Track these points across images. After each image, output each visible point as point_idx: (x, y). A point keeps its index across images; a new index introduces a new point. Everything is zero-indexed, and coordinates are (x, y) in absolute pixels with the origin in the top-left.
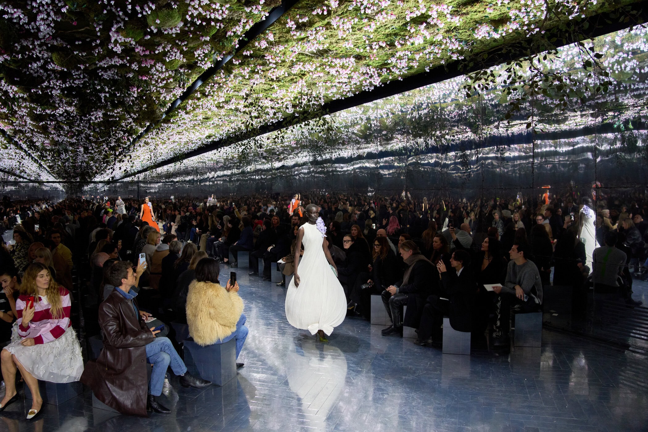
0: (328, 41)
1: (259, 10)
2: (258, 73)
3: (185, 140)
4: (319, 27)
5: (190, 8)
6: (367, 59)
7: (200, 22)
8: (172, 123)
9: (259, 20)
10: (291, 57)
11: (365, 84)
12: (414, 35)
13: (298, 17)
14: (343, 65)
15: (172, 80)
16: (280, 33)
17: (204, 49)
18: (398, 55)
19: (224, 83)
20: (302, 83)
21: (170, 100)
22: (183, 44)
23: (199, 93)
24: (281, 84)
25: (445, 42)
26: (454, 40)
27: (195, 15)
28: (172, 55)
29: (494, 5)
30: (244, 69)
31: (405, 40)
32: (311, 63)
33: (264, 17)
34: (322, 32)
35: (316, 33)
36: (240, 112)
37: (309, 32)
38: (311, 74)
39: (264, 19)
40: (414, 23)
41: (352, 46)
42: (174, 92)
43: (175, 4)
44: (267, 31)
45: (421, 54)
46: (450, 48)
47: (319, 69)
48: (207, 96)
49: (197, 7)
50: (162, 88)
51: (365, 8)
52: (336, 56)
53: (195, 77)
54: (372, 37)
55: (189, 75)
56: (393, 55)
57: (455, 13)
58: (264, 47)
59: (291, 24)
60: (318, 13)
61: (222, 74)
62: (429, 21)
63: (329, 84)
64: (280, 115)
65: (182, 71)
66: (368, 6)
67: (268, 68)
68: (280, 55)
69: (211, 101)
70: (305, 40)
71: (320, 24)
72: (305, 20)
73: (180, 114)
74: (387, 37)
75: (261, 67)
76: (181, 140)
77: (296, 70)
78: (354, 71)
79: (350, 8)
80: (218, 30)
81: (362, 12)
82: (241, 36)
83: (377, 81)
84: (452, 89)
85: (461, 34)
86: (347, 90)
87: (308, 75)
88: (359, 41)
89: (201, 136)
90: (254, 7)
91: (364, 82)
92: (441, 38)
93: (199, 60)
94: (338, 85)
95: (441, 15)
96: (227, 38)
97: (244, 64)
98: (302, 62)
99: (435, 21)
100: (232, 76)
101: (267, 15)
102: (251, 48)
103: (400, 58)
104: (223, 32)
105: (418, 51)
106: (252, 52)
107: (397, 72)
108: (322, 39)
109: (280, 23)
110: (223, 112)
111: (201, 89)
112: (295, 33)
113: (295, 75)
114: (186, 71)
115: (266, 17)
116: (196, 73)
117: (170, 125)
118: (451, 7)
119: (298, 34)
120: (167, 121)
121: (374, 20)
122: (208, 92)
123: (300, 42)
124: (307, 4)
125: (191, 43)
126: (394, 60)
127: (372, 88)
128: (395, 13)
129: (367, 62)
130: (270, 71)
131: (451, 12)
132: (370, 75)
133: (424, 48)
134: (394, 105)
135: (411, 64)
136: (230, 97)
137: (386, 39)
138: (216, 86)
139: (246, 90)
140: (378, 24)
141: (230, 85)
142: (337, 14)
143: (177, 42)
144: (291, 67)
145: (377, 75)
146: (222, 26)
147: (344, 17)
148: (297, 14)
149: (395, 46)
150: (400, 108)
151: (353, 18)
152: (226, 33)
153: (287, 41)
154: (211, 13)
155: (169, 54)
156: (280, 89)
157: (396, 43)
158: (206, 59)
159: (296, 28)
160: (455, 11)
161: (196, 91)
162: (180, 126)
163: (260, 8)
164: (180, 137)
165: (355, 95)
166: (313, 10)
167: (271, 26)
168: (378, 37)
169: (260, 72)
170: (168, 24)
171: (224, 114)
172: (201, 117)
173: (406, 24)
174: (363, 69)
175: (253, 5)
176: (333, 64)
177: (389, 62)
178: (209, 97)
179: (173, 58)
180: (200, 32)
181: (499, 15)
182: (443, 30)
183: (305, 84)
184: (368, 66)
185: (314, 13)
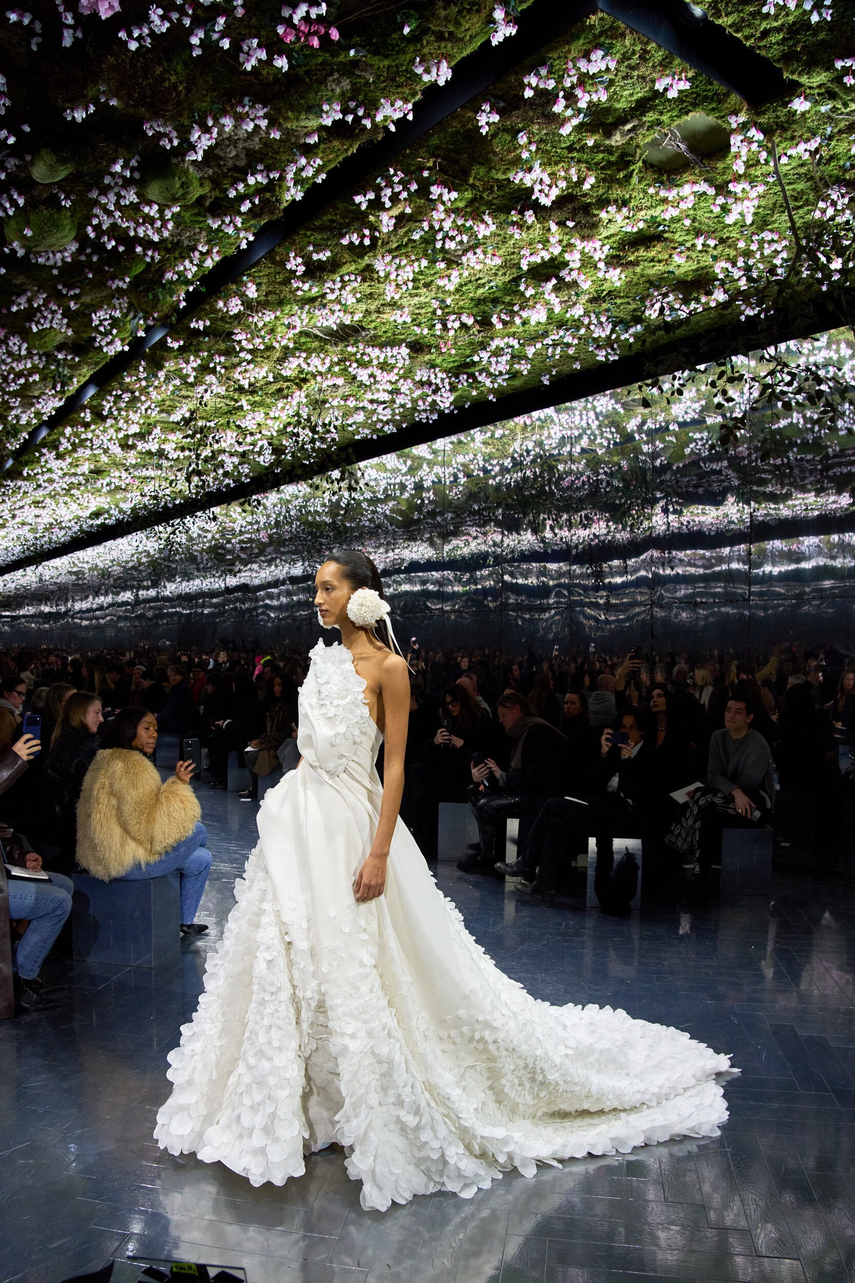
0: (362, 306)
1: (235, 226)
2: (213, 371)
3: (46, 519)
4: (348, 274)
5: (97, 211)
6: (433, 350)
7: (113, 243)
8: (25, 479)
9: (232, 251)
10: (285, 339)
11: (422, 407)
12: (531, 303)
13: (311, 248)
14: (385, 363)
15: (37, 377)
16: (270, 283)
17: (114, 308)
18: (494, 345)
19: (144, 391)
20: (299, 397)
21: (28, 424)
22: (72, 293)
23: (88, 411)
24: (257, 398)
25: (586, 321)
26: (603, 319)
27: (104, 227)
28: (45, 318)
29: (688, 249)
30: (187, 362)
31: (512, 313)
32: (322, 356)
33: (245, 242)
34: (356, 285)
35: (343, 288)
36: (167, 458)
37: (329, 284)
38: (319, 379)
39: (244, 246)
40: (534, 278)
41: (409, 320)
42: (39, 406)
43: (66, 198)
44: (245, 278)
45: (539, 346)
46: (596, 335)
47: (337, 369)
48: (104, 419)
49: (112, 208)
50: (15, 394)
51: (443, 239)
52: (374, 342)
53: (86, 372)
54: (449, 302)
55: (74, 367)
56: (483, 346)
57: (613, 261)
58: (236, 311)
59: (295, 264)
60: (351, 243)
61: (141, 369)
62: (563, 273)
63: (351, 403)
64: (245, 469)
65: (60, 356)
66: (451, 233)
67: (236, 360)
68: (262, 333)
69: (112, 431)
70: (317, 304)
71: (353, 268)
72: (324, 256)
73: (43, 460)
74: (476, 306)
75: (223, 359)
76: (39, 520)
77: (290, 368)
78: (404, 377)
79: (416, 236)
80: (148, 264)
81: (439, 245)
82: (192, 284)
83: (446, 401)
84: (585, 425)
85: (618, 307)
86: (385, 419)
87: (313, 382)
88: (423, 311)
89: (80, 513)
90: (227, 220)
91: (420, 403)
92: (581, 312)
93: (101, 333)
94: (370, 407)
95: (588, 263)
96: (163, 286)
97: (190, 350)
98: (305, 351)
99: (574, 274)
100: (162, 374)
101: (251, 238)
102: (207, 315)
103: (498, 353)
104: (156, 271)
105: (533, 339)
106: (208, 323)
107: (488, 383)
108: (351, 300)
109: (273, 262)
110: (132, 458)
111: (94, 403)
112: (300, 285)
113: (286, 379)
114: (69, 357)
115: (249, 243)
116: (89, 364)
117: (19, 483)
118: (608, 247)
119: (306, 287)
120: (15, 474)
121: (458, 264)
122: (107, 409)
123: (307, 307)
124: (332, 221)
125: (86, 294)
126: (485, 355)
127: (435, 417)
128: (501, 252)
129: (433, 357)
130: (239, 369)
131: (607, 257)
132: (434, 387)
133: (545, 334)
134: (471, 456)
135: (517, 366)
136: (149, 424)
137: (475, 310)
138: (127, 397)
139: (185, 408)
140: (466, 274)
141: (154, 395)
142: (388, 247)
143: (60, 287)
144: (281, 360)
145: (448, 388)
146: (157, 257)
147: (400, 255)
148: (309, 243)
149: (491, 325)
150: (481, 463)
151: (417, 260)
152: (162, 276)
153: (281, 303)
154: (138, 225)
155: (39, 315)
156: (254, 411)
157: (494, 320)
158: (115, 331)
159: (305, 274)
160: (613, 257)
161: (83, 408)
162: (39, 486)
163: (239, 221)
164: (38, 512)
165: (400, 430)
166: (343, 236)
167: (253, 266)
168: (462, 303)
169: (218, 368)
170: (47, 242)
171: (134, 462)
172: (85, 468)
173: (516, 281)
174: (421, 374)
175: (226, 215)
176: (366, 358)
177: (476, 359)
178: (110, 422)
179: (47, 326)
180: (110, 267)
181: (693, 271)
182: (587, 297)
183: (305, 401)
184: (433, 366)
185: (345, 242)
